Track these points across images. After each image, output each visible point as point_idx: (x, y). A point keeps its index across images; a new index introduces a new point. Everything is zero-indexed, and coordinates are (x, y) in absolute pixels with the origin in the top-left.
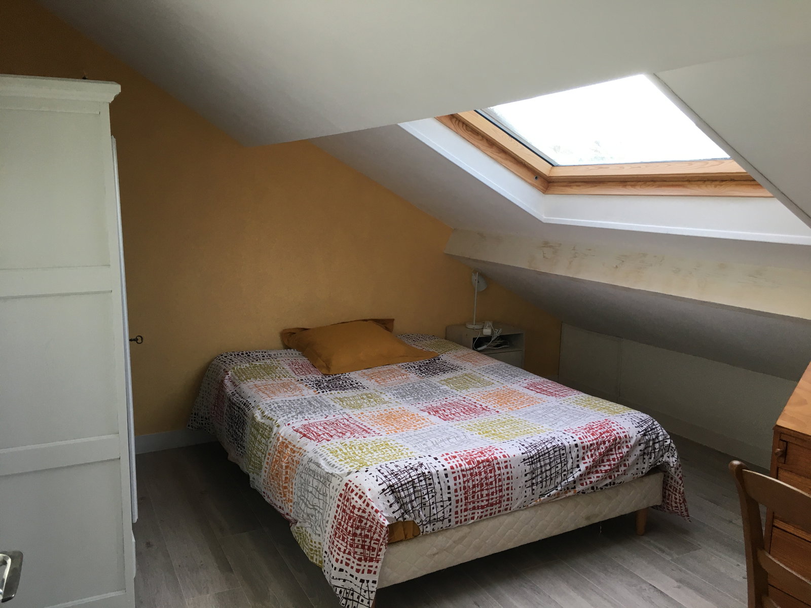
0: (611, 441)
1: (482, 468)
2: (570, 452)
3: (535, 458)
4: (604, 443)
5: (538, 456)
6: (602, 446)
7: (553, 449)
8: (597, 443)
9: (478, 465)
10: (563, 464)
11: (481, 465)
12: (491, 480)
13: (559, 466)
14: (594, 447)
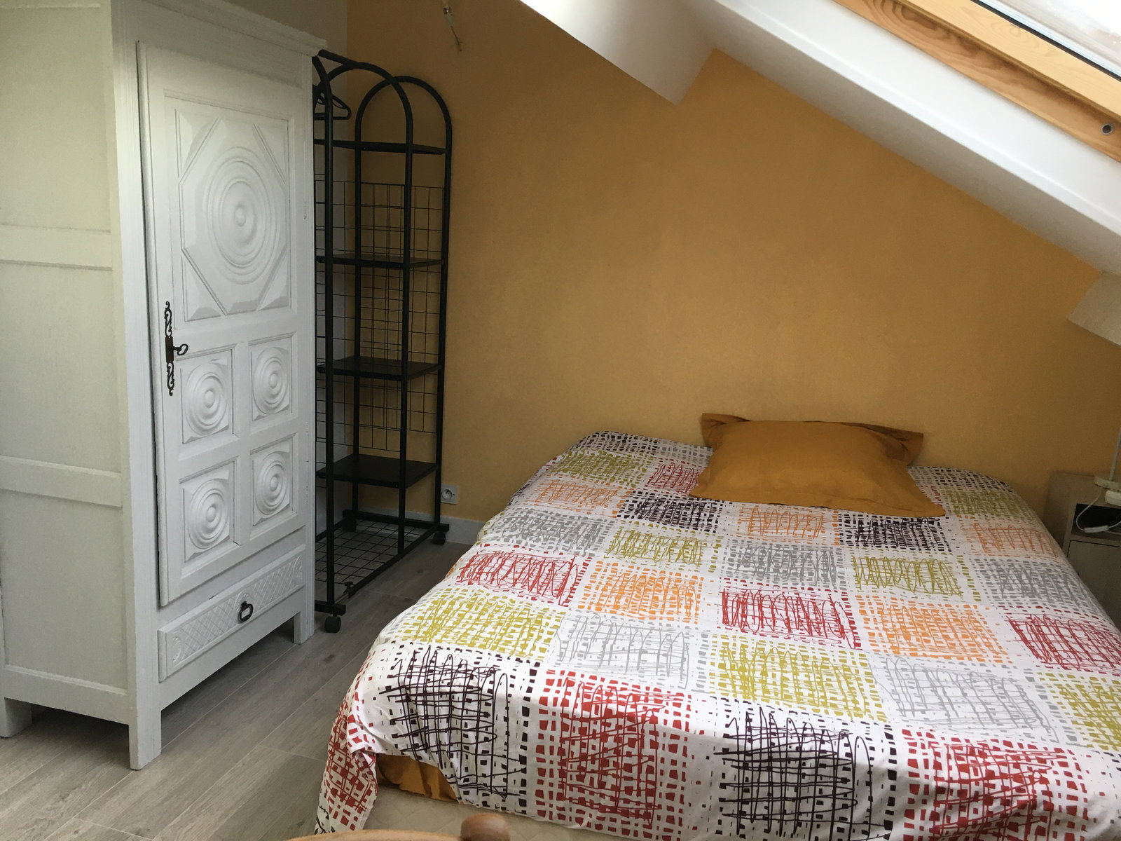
0: (1015, 804)
1: (613, 727)
2: (869, 784)
3: (756, 757)
4: (988, 800)
5: (765, 757)
6: (979, 805)
7: (817, 758)
8: (962, 793)
9: (605, 717)
10: (839, 803)
11: (613, 721)
12: (627, 760)
13: (828, 803)
14: (950, 798)
